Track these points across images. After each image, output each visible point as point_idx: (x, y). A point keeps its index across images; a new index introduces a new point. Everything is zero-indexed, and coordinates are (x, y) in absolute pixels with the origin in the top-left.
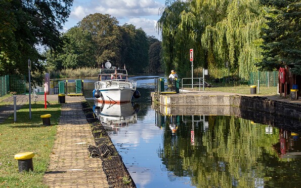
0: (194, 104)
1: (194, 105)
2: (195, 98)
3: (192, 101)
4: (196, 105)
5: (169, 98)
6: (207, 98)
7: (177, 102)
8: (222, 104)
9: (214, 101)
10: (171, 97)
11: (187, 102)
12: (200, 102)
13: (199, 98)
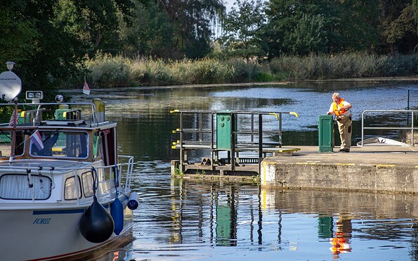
0: (337, 186)
1: (335, 190)
2: (340, 170)
3: (331, 177)
4: (340, 191)
5: (273, 169)
6: (369, 170)
7: (293, 180)
8: (410, 189)
9: (388, 182)
10: (276, 166)
11: (317, 181)
12: (353, 182)
13: (350, 170)
